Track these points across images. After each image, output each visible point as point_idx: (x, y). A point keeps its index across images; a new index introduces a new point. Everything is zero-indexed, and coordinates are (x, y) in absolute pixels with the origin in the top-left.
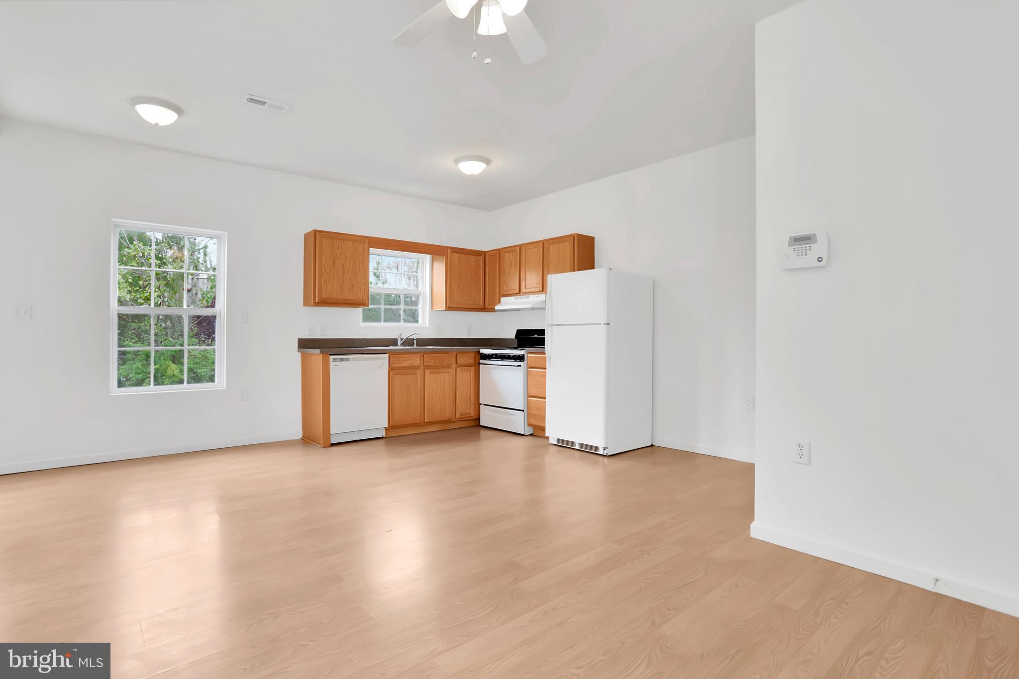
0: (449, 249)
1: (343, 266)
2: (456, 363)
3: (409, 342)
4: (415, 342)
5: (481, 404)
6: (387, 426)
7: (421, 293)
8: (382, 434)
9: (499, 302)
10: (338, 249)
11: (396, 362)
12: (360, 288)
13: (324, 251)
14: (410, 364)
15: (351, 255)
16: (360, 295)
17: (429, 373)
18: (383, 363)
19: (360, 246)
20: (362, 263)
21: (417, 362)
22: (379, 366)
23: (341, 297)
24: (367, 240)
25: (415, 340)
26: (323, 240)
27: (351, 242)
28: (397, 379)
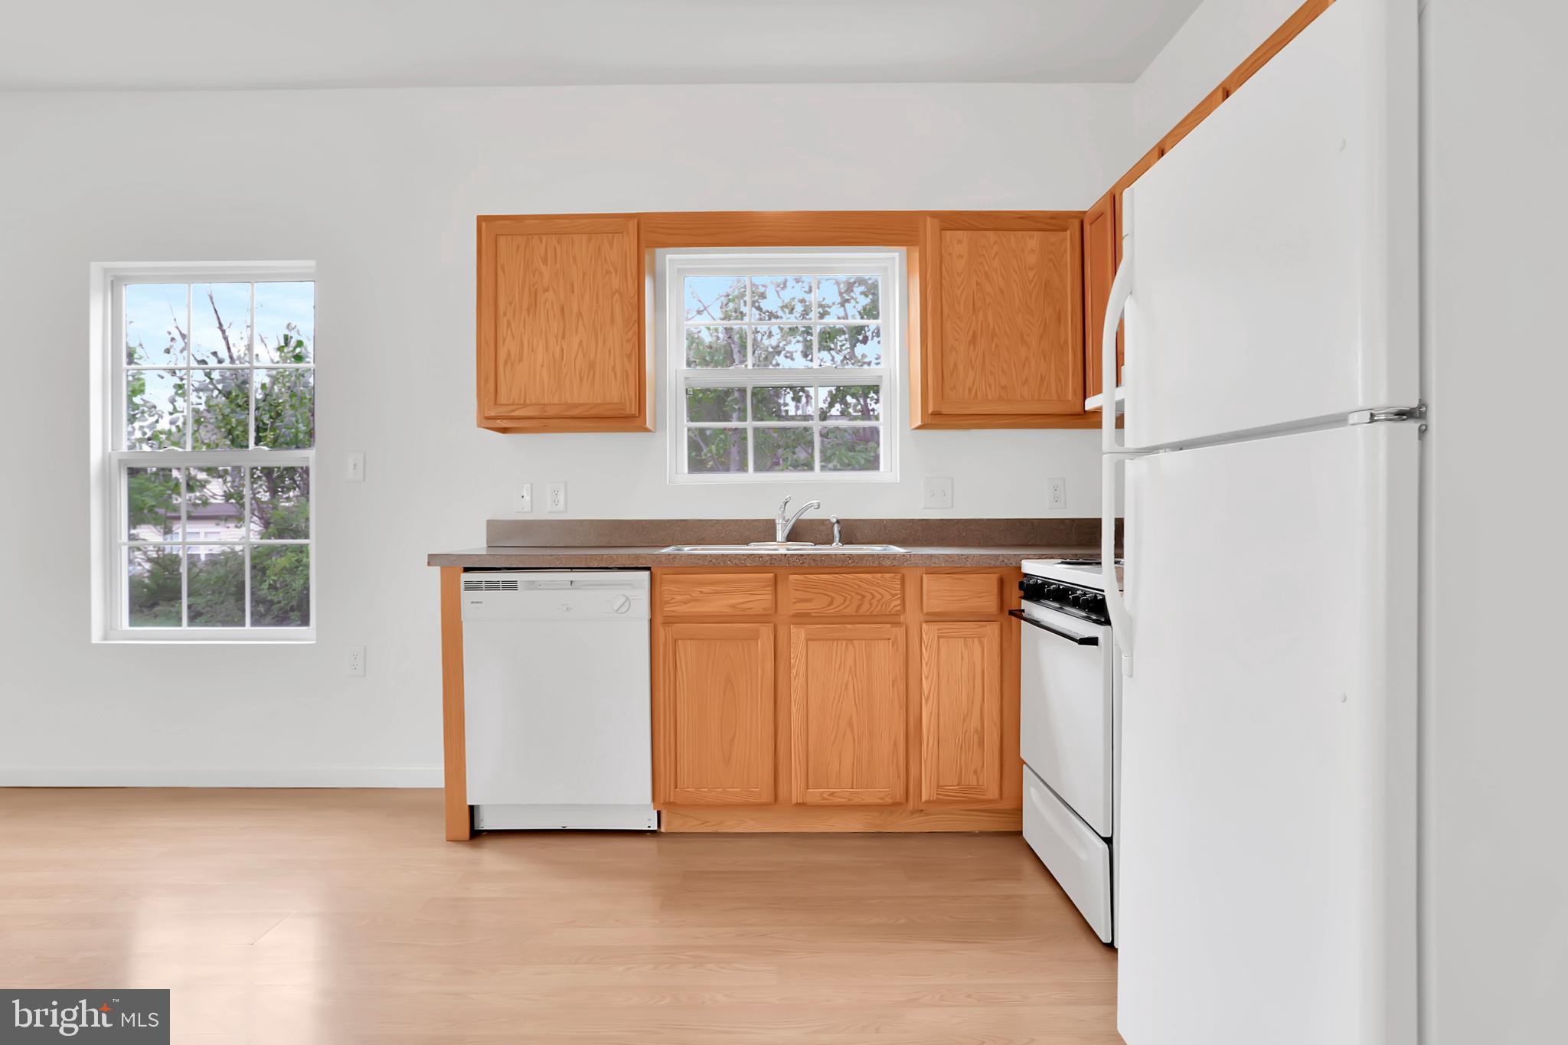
0: (930, 221)
1: (562, 310)
2: (921, 608)
3: (815, 531)
4: (838, 532)
5: (1023, 760)
11: (681, 598)
12: (614, 369)
13: (504, 272)
14: (733, 606)
15: (584, 274)
16: (614, 392)
17: (808, 640)
18: (627, 599)
19: (611, 245)
20: (621, 295)
21: (761, 600)
22: (616, 607)
23: (556, 400)
24: (632, 226)
25: (834, 524)
26: (502, 240)
27: (585, 237)
28: (687, 652)
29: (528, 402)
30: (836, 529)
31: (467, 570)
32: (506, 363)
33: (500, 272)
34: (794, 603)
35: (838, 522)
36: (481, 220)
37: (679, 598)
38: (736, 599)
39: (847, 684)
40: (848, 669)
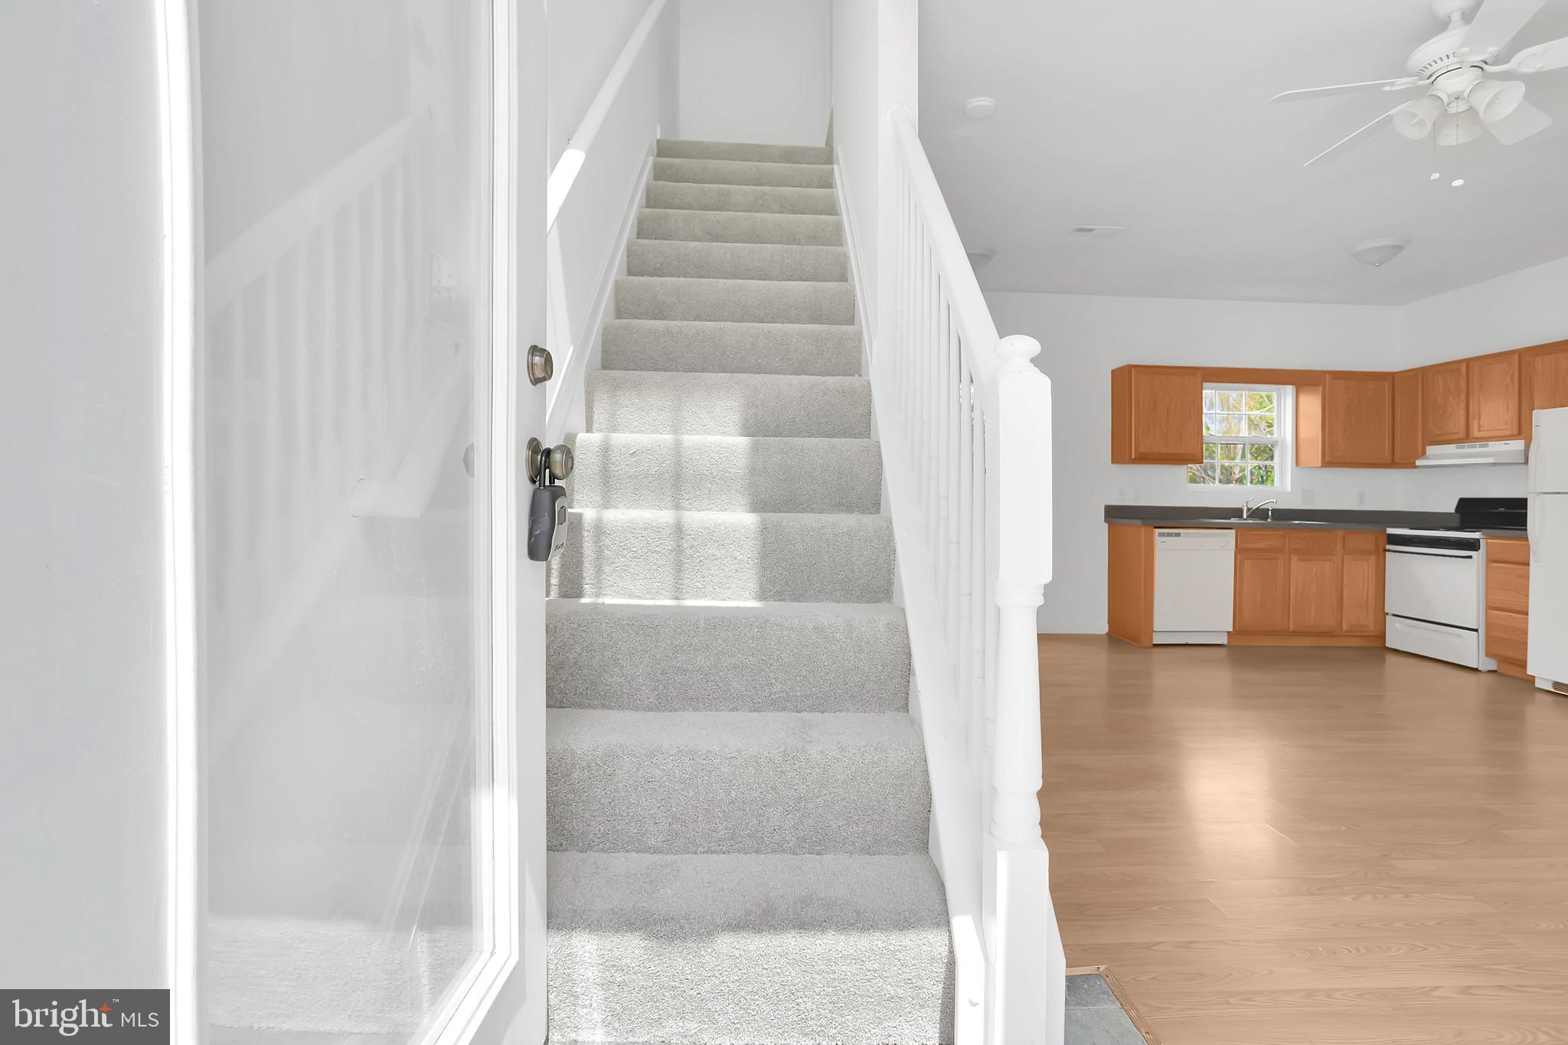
0: (1327, 376)
1: (1168, 410)
2: (1344, 548)
3: (1259, 513)
4: (1270, 514)
5: (1387, 614)
6: (1231, 630)
7: (1277, 442)
8: (1223, 640)
9: (1424, 453)
10: (1160, 387)
13: (1142, 392)
14: (1268, 545)
16: (1191, 448)
18: (1227, 541)
19: (1189, 381)
22: (1222, 545)
23: (1165, 451)
24: (1199, 372)
27: (1178, 377)
28: (1248, 565)
29: (1152, 452)
30: (1270, 512)
31: (1155, 528)
32: (1142, 434)
33: (1139, 392)
34: (1293, 544)
37: (1246, 541)
38: (1269, 542)
40: (1314, 573)
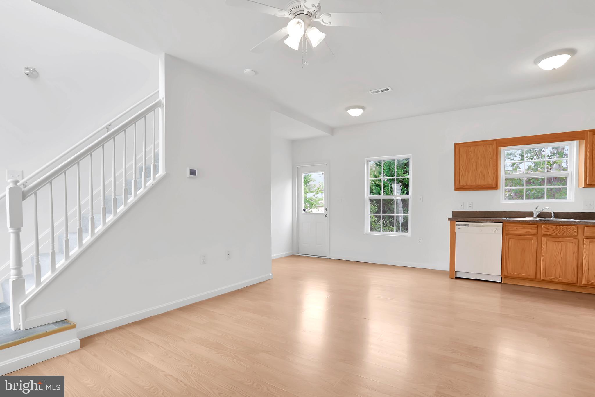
1: (476, 163)
2: (583, 235)
3: (545, 215)
6: (501, 275)
7: (568, 174)
10: (472, 152)
11: (511, 229)
12: (490, 177)
13: (461, 156)
14: (525, 232)
15: (482, 155)
16: (490, 182)
17: (547, 241)
18: (497, 229)
19: (489, 148)
20: (492, 159)
21: (534, 231)
22: (494, 231)
23: (475, 184)
24: (495, 142)
25: (552, 213)
26: (461, 149)
27: (482, 146)
28: (512, 242)
29: (467, 185)
30: (553, 215)
31: (456, 222)
32: (462, 176)
33: (460, 156)
34: (543, 232)
35: (553, 213)
36: (456, 144)
37: (510, 230)
38: (526, 230)
39: (559, 253)
40: (559, 249)
